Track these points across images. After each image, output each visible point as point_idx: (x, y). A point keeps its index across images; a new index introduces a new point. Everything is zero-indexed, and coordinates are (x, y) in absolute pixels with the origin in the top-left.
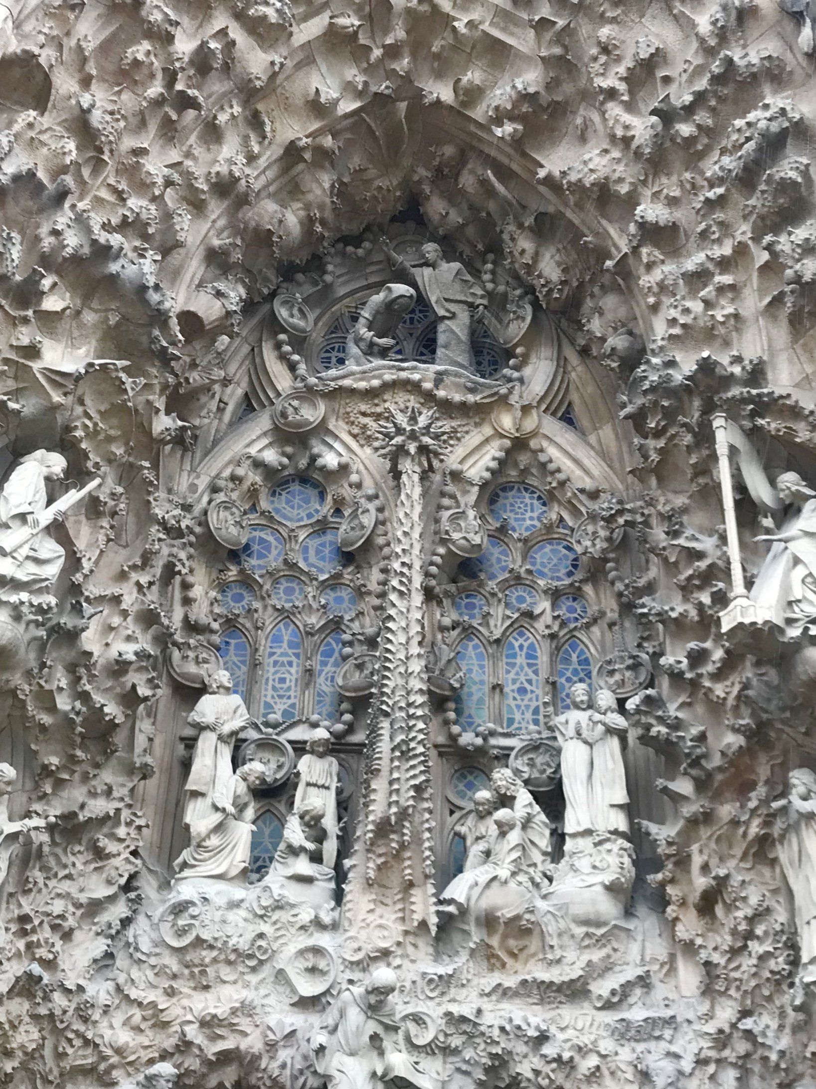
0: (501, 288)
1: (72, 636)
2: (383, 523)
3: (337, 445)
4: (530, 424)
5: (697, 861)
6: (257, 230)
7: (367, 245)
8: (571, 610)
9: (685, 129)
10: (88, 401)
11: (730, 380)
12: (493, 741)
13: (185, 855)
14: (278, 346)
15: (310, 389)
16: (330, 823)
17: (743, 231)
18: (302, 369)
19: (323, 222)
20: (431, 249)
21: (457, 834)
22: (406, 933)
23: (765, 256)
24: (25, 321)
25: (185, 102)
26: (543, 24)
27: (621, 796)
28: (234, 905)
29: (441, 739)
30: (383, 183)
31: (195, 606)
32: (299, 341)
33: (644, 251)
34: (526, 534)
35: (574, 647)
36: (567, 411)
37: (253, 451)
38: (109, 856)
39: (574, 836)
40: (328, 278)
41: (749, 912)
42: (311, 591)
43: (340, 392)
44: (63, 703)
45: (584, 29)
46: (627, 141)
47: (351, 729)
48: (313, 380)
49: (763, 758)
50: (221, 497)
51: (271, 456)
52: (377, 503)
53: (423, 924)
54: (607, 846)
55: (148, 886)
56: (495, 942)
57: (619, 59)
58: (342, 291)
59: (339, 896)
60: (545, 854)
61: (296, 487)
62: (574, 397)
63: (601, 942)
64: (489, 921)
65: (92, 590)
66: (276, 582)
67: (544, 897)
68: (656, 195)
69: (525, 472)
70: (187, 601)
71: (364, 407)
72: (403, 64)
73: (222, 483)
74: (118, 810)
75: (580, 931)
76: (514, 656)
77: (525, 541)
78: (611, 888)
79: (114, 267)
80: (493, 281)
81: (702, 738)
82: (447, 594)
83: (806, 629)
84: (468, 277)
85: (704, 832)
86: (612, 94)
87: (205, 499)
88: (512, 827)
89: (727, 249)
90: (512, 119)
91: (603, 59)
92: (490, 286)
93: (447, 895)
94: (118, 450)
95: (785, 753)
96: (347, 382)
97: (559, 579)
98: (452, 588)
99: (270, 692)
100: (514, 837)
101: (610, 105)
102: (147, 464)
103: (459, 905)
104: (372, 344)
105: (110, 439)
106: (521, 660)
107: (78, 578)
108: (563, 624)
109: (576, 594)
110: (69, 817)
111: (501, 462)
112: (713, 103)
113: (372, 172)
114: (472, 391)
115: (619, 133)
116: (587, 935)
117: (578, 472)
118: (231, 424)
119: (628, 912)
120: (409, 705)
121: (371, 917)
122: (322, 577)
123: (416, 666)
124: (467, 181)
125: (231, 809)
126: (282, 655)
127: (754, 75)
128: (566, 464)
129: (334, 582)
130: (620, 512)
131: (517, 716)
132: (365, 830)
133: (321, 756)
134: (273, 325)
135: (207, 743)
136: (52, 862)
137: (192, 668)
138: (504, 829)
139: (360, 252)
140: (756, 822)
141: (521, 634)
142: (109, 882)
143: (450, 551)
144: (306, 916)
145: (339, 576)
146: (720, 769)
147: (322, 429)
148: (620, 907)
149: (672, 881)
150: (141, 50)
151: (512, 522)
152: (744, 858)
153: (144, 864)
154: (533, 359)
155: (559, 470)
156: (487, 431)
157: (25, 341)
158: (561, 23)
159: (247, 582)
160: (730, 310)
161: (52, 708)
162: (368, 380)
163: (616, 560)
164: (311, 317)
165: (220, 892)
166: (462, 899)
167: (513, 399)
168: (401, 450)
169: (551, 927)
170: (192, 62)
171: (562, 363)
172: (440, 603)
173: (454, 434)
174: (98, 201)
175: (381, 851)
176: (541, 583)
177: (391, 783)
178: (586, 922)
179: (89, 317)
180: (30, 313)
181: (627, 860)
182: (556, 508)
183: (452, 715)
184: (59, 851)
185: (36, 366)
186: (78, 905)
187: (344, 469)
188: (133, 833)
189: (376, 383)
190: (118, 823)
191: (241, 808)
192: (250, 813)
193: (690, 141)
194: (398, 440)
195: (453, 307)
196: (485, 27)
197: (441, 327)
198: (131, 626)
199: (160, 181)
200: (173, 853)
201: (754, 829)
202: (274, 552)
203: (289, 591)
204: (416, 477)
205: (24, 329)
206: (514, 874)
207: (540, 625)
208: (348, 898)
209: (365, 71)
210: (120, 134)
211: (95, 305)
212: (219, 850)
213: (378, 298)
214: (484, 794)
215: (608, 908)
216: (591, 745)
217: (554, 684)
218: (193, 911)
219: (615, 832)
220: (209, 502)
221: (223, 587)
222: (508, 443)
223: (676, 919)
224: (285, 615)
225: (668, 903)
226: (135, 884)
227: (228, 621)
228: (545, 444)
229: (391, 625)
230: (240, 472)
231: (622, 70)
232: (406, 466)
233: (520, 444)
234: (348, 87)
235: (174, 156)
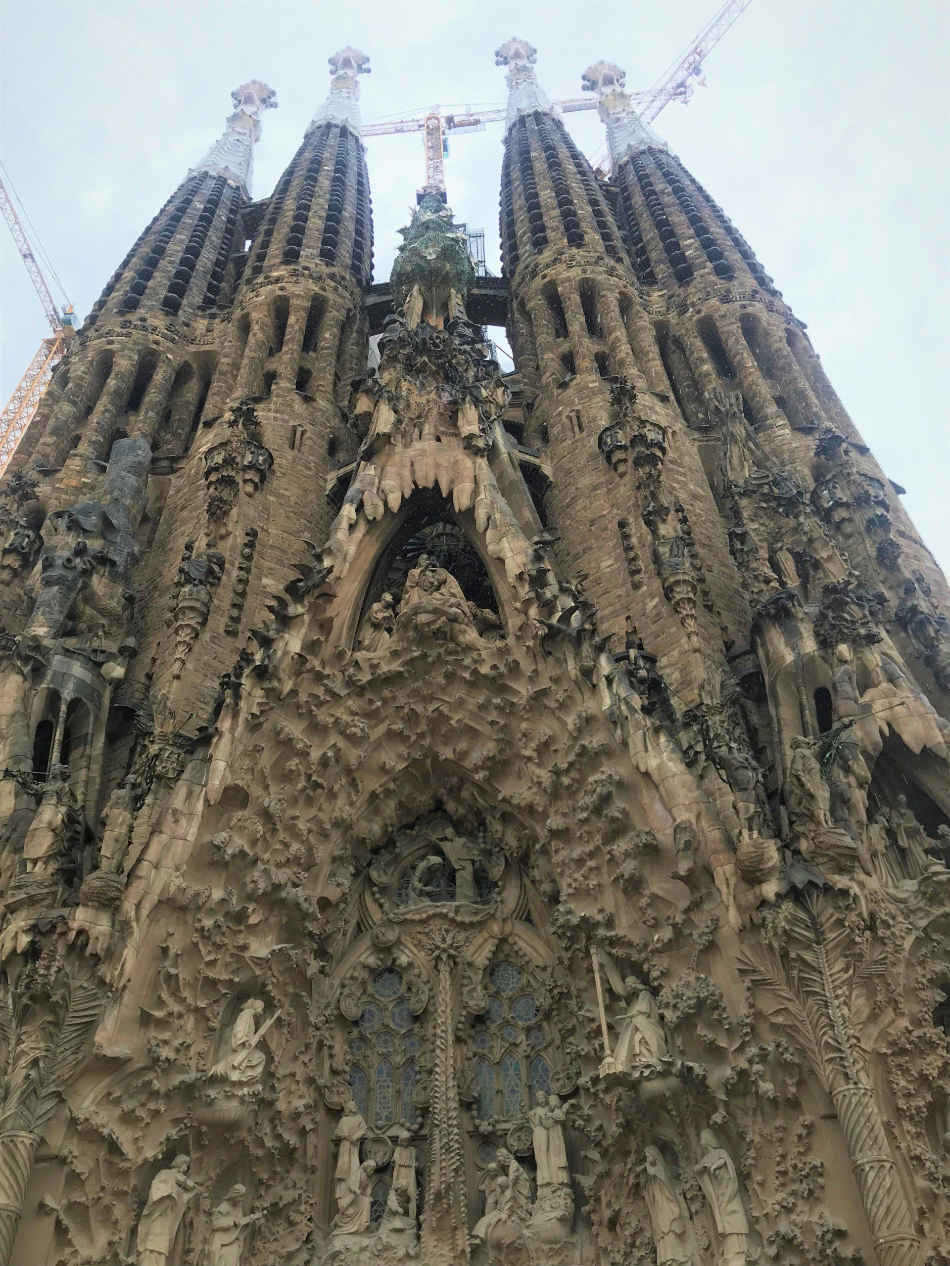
0: (488, 847)
1: (271, 1104)
2: (433, 998)
3: (406, 951)
4: (508, 928)
5: (604, 1200)
6: (357, 838)
7: (417, 828)
8: (537, 1038)
9: (566, 781)
10: (273, 967)
11: (597, 925)
12: (498, 1126)
13: (336, 1218)
14: (373, 894)
15: (390, 921)
16: (413, 1191)
17: (598, 839)
18: (386, 906)
19: (392, 825)
20: (449, 831)
21: (480, 1191)
22: (455, 1257)
23: (609, 856)
24: (240, 931)
25: (317, 786)
26: (493, 723)
27: (563, 1162)
28: (363, 1249)
29: (471, 1128)
30: (423, 798)
31: (336, 1059)
32: (384, 890)
33: (553, 843)
34: (510, 994)
35: (540, 1061)
36: (528, 915)
37: (362, 959)
38: (296, 1224)
39: (542, 1186)
40: (397, 850)
41: (632, 1231)
42: (397, 1041)
43: (405, 921)
44: (269, 1142)
45: (514, 724)
46: (539, 784)
47: (422, 1126)
48: (392, 916)
49: (632, 1138)
50: (346, 991)
51: (372, 961)
52: (429, 986)
53: (463, 1251)
54: (558, 1193)
55: (318, 1238)
56: (502, 1258)
57: (532, 739)
58: (405, 854)
59: (418, 1237)
60: (527, 1198)
61: (386, 975)
62: (531, 906)
63: (558, 1252)
64: (498, 1246)
65: (281, 1072)
66: (379, 1036)
67: (528, 1227)
68: (556, 812)
69: (507, 955)
70: (331, 1056)
71: (419, 929)
72: (427, 742)
73: (346, 982)
74: (300, 1195)
75: (546, 1247)
76: (508, 1070)
77: (510, 999)
78: (561, 1220)
79: (283, 894)
80: (484, 843)
81: (601, 1128)
82: (469, 1036)
83: (642, 1072)
84: (470, 845)
85: (607, 1182)
86: (530, 759)
87: (338, 992)
88: (507, 1187)
89: (591, 847)
90: (483, 768)
91: (524, 740)
92: (483, 846)
93: (474, 1233)
94: (290, 990)
95: (643, 1135)
96: (409, 916)
97: (530, 1019)
98: (472, 1032)
99: (378, 1105)
100: (508, 1193)
101: (529, 764)
102: (304, 994)
103: (481, 1239)
104: (421, 891)
105: (285, 984)
106: (511, 1072)
107: (273, 1068)
108: (533, 1048)
109: (539, 1028)
110: (274, 1205)
111: (494, 953)
112: (578, 766)
113: (416, 794)
114: (475, 914)
115: (535, 780)
116: (551, 1249)
117: (535, 955)
118: (351, 941)
119: (573, 1231)
120: (449, 1119)
121: (436, 1250)
122: (403, 1031)
123: (452, 1094)
124: (465, 794)
125: (358, 1191)
126: (385, 1081)
127: (596, 753)
128: (529, 950)
129: (409, 1034)
130: (555, 987)
131: (511, 1108)
132: (429, 1197)
133: (406, 1147)
134: (370, 882)
135: (345, 1147)
136: (267, 1234)
137: (336, 1099)
138: (503, 1188)
139: (414, 833)
140: (632, 1176)
141: (511, 1056)
142: (297, 1240)
143: (469, 1013)
144: (401, 1252)
145: (412, 1030)
146: (612, 1145)
147: (398, 942)
148: (568, 1230)
149: (594, 1211)
150: (293, 764)
151: (503, 986)
152: (628, 1196)
153: (316, 1225)
154: (508, 887)
155: (525, 955)
156: (485, 934)
157: (241, 943)
158: (502, 722)
159: (362, 1038)
160: (595, 882)
161: (262, 1146)
162: (420, 914)
163: (558, 1009)
164: (390, 871)
165: (355, 1243)
166: (482, 1236)
167: (498, 915)
168: (438, 958)
169: (532, 1246)
170: (319, 763)
171: (523, 887)
172: (466, 1042)
173: (468, 940)
174: (275, 851)
175: (439, 1209)
176: (520, 1023)
177: (441, 1169)
178: (549, 1242)
179: (273, 920)
180: (242, 927)
181: (569, 1201)
182: (526, 975)
183: (475, 1113)
184: (270, 1224)
185: (247, 955)
186: (281, 1257)
187: (410, 965)
188: (308, 1208)
189: (424, 916)
190: (300, 1203)
191: (363, 1188)
192: (369, 1190)
193: (569, 787)
194: (437, 953)
195: (463, 863)
196: (467, 721)
197: (458, 875)
198: (303, 1088)
199: (305, 833)
200: (330, 1219)
201: (632, 1181)
202: (376, 1018)
203: (386, 1042)
204: (447, 974)
205: (240, 936)
206: (509, 1216)
207: (520, 1049)
208: (423, 1240)
209: (409, 747)
210: (284, 811)
211: (275, 912)
212: (353, 1217)
213: (422, 865)
214: (493, 1165)
215: (560, 1231)
216: (547, 1129)
217: (530, 1086)
218: (342, 1257)
219: (562, 1184)
220: (341, 994)
221: (350, 1043)
222: (497, 941)
223: (597, 1234)
224: (385, 1057)
225: (593, 1224)
226: (311, 1238)
227: (354, 1064)
228: (517, 939)
229: (437, 1069)
230: (356, 974)
231: (533, 745)
232: (442, 967)
233: (503, 941)
234: (400, 757)
235: (313, 812)
